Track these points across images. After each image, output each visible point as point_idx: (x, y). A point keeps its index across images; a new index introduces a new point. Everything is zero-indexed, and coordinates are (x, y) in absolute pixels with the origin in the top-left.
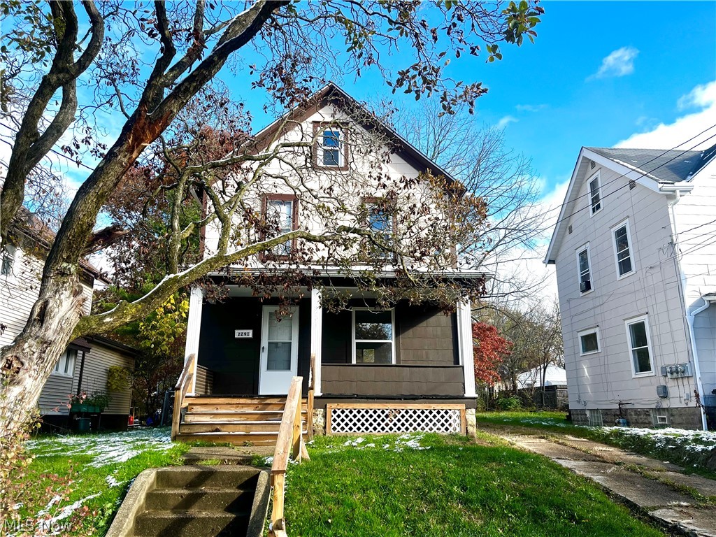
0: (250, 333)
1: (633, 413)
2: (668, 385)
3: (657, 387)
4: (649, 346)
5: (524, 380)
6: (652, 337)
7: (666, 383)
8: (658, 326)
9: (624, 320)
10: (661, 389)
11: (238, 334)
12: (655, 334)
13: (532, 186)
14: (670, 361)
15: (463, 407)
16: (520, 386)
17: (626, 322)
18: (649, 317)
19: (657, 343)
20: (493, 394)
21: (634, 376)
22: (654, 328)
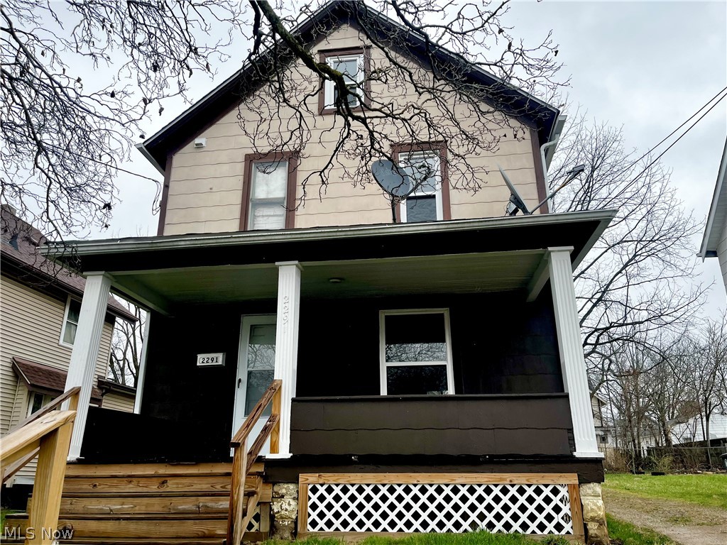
0: (219, 359)
5: (679, 433)
11: (202, 360)
13: (665, 184)
15: (573, 479)
16: (675, 441)
20: (640, 451)
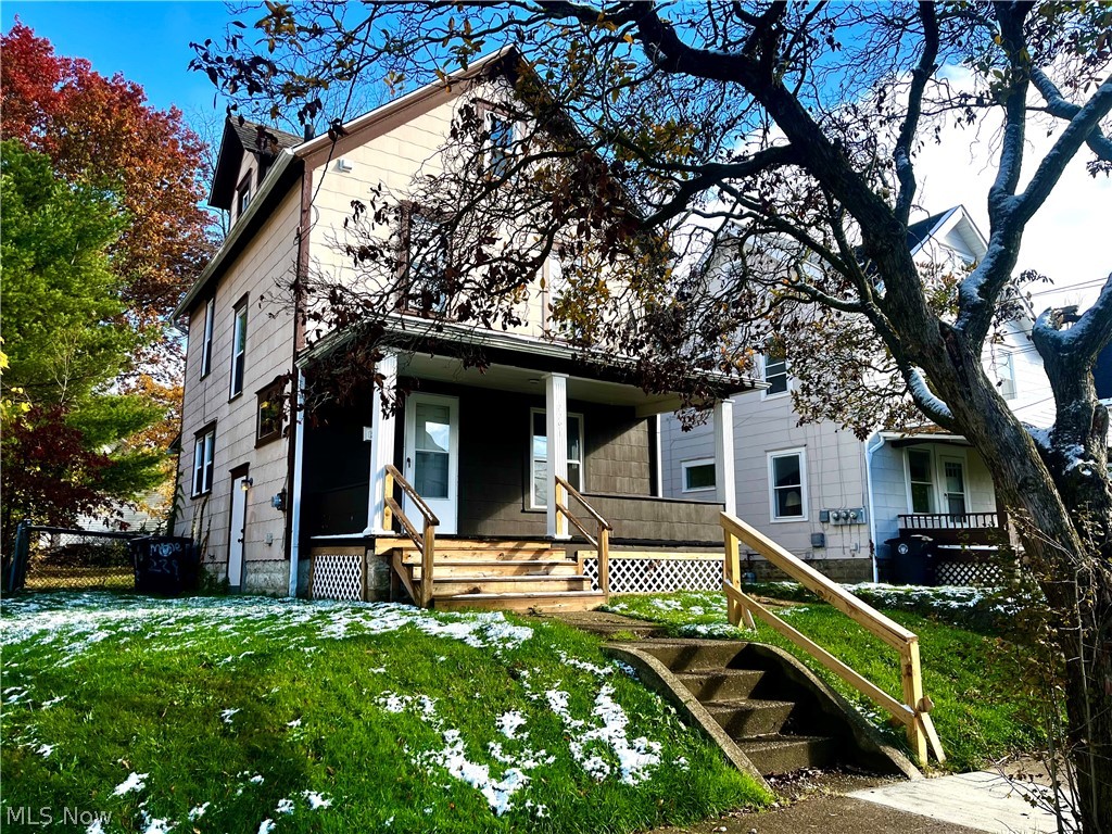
1: (763, 566)
2: (827, 533)
3: (812, 535)
4: (803, 485)
6: (809, 474)
7: (823, 529)
8: (820, 463)
9: (766, 451)
10: (817, 538)
12: (813, 471)
14: (834, 504)
17: (769, 454)
18: (807, 450)
19: (815, 481)
21: (772, 521)
22: (813, 464)
